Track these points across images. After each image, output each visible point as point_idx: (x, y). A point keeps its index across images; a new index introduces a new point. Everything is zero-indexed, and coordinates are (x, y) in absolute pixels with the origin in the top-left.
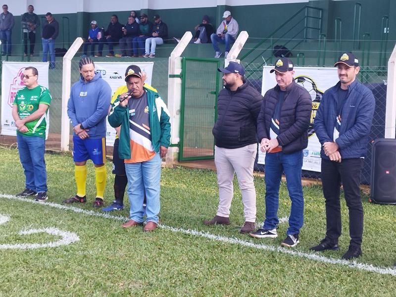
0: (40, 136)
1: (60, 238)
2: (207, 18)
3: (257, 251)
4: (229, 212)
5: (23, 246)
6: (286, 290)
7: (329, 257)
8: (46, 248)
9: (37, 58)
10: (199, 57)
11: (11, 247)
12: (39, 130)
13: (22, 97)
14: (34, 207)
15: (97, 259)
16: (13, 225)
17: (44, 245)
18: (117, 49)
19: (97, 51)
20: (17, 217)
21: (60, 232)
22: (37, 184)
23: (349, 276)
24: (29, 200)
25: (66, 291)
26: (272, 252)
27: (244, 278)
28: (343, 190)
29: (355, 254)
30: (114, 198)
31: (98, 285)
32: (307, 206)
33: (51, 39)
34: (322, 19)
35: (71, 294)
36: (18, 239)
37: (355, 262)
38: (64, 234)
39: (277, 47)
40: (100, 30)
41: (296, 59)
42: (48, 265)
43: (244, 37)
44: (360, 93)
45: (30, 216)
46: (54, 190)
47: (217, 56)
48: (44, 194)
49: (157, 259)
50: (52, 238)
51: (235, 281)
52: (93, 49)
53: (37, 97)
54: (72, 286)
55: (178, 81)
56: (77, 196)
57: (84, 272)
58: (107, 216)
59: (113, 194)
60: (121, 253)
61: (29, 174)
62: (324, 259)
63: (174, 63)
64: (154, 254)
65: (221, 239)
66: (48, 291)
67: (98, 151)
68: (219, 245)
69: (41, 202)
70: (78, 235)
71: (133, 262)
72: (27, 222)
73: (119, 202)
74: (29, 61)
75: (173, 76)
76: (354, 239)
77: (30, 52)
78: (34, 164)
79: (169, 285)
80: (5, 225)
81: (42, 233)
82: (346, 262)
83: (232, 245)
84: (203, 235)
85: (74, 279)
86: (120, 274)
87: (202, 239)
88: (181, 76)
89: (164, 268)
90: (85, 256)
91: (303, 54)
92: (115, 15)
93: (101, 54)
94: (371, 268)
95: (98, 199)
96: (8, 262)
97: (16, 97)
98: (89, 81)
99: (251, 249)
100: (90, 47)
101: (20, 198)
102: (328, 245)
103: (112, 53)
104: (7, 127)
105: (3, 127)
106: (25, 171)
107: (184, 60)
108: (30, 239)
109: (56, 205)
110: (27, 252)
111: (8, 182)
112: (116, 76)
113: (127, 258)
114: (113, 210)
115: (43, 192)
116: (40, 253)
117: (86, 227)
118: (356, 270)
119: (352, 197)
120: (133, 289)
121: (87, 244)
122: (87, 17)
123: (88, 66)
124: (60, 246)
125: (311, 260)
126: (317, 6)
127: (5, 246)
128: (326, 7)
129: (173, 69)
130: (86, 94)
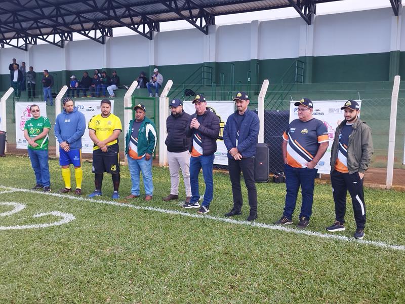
0: (45, 150)
1: (62, 218)
2: (143, 73)
3: (193, 219)
5: (37, 226)
6: (217, 246)
7: (238, 220)
8: (53, 226)
9: (37, 99)
10: (140, 96)
11: (29, 227)
12: (45, 146)
13: (31, 125)
14: (42, 197)
15: (89, 232)
16: (28, 211)
17: (52, 225)
18: (88, 93)
19: (75, 94)
20: (31, 205)
21: (62, 214)
22: (44, 181)
23: (253, 232)
24: (38, 192)
25: (70, 258)
26: (203, 219)
27: (189, 238)
28: (242, 175)
29: (254, 217)
30: (95, 188)
31: (92, 252)
32: (215, 186)
33: (49, 87)
34: (211, 73)
35: (74, 260)
36: (33, 221)
37: (254, 223)
38: (64, 215)
39: (187, 90)
40: (77, 81)
42: (55, 239)
43: (170, 84)
44: (251, 116)
45: (40, 203)
46: (55, 184)
47: (151, 96)
48: (49, 188)
49: (130, 229)
50: (57, 219)
51: (183, 242)
52: (73, 93)
54: (74, 254)
55: (131, 111)
57: (81, 243)
58: (91, 200)
59: (94, 184)
60: (105, 227)
61: (38, 175)
62: (235, 221)
63: (127, 100)
64: (127, 226)
65: (168, 212)
66: (58, 260)
67: (78, 158)
68: (168, 216)
69: (47, 193)
70: (74, 215)
71: (114, 232)
72: (38, 208)
73: (99, 191)
74: (32, 101)
75: (127, 108)
76: (253, 208)
77: (33, 95)
78: (42, 168)
79: (141, 248)
80: (23, 211)
81: (50, 216)
82: (249, 223)
83: (176, 215)
84: (156, 210)
85: (75, 249)
86: (106, 242)
87: (157, 212)
89: (135, 236)
90: (81, 231)
92: (86, 72)
93: (78, 96)
94: (265, 226)
95: (77, 189)
96: (27, 238)
97: (26, 125)
98: (71, 112)
99: (188, 217)
100: (71, 92)
101: (32, 191)
102: (235, 212)
103: (85, 95)
104: (20, 144)
105: (17, 143)
106: (35, 173)
107: (133, 98)
108: (41, 220)
109: (57, 195)
110: (40, 230)
111: (23, 180)
112: (90, 109)
113: (109, 230)
114: (95, 196)
115: (48, 186)
116: (49, 230)
117: (78, 209)
118: (256, 228)
119: (250, 181)
120: (117, 253)
121: (81, 222)
122: (69, 73)
123: (70, 103)
124: (63, 224)
125: (227, 223)
126: (208, 65)
127: (24, 227)
128: (214, 66)
129: (127, 104)
130: (69, 121)
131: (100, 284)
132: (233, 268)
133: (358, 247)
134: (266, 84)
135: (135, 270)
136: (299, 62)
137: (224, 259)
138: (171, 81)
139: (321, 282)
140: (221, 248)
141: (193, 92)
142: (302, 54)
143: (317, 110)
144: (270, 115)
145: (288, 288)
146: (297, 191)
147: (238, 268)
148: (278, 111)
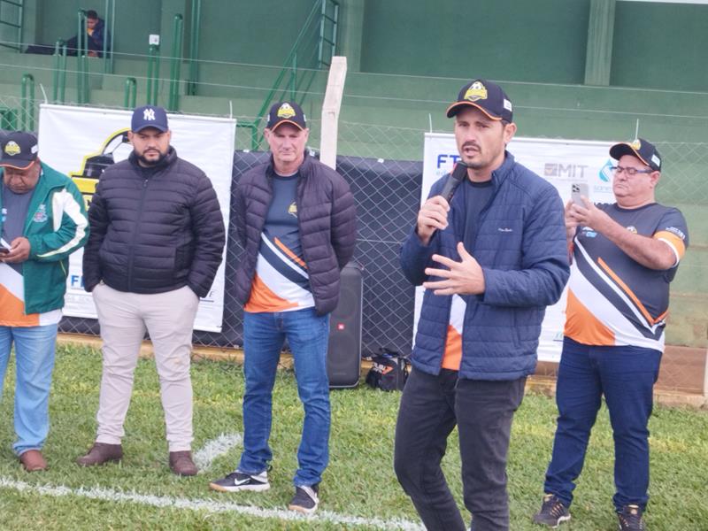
146: (592, 420)
148: (381, 161)
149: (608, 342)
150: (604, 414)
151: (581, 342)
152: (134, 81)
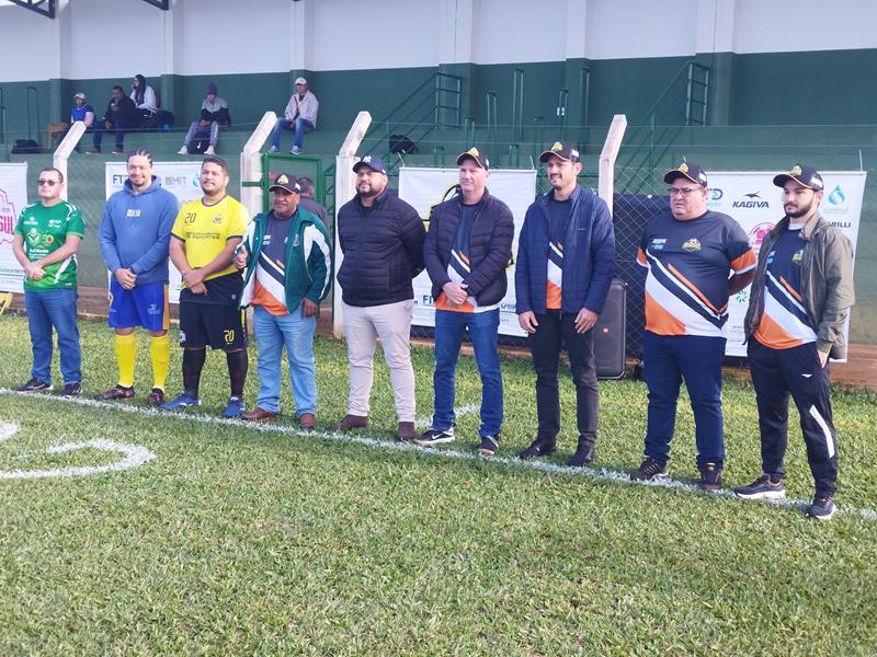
0: (69, 288)
1: (122, 455)
4: (368, 407)
5: (67, 472)
8: (107, 473)
11: (46, 474)
12: (65, 277)
13: (32, 221)
15: (201, 487)
16: (30, 437)
17: (102, 469)
20: (33, 424)
21: (118, 445)
23: (604, 492)
24: (39, 395)
25: (174, 542)
30: (183, 387)
34: (460, 93)
35: (185, 546)
36: (52, 461)
38: (124, 448)
39: (395, 137)
41: (431, 157)
42: (123, 501)
43: (365, 120)
44: (590, 206)
45: (54, 421)
48: (77, 387)
50: (109, 456)
53: (60, 221)
54: (180, 533)
55: (257, 192)
56: (119, 387)
57: (190, 510)
58: (181, 416)
62: (554, 467)
63: (249, 163)
67: (157, 308)
70: (149, 449)
71: (262, 488)
72: (53, 431)
73: (191, 393)
75: (249, 184)
76: (586, 435)
80: (16, 438)
81: (88, 449)
85: (179, 523)
87: (355, 445)
88: (261, 184)
90: (180, 483)
91: (442, 149)
95: (155, 390)
97: (21, 221)
102: (544, 447)
107: (266, 158)
108: (72, 460)
109: (89, 402)
110: (78, 481)
114: (180, 407)
115: (73, 383)
116: (101, 482)
117: (156, 435)
120: (283, 532)
121: (173, 463)
122: (68, 86)
124: (130, 469)
125: (536, 470)
126: (452, 73)
127: (35, 474)
128: (467, 74)
129: (249, 172)
130: (138, 213)
131: (263, 594)
132: (570, 566)
133: (864, 527)
134: (619, 126)
135: (339, 567)
136: (696, 68)
137: (543, 547)
138: (367, 113)
139: (780, 595)
140: (533, 525)
141: (412, 143)
142: (705, 47)
143: (752, 196)
144: (628, 208)
145: (706, 607)
146: (676, 394)
147: (580, 565)
148: (650, 196)
149: (681, 333)
150: (683, 389)
151: (658, 333)
152: (517, 146)
